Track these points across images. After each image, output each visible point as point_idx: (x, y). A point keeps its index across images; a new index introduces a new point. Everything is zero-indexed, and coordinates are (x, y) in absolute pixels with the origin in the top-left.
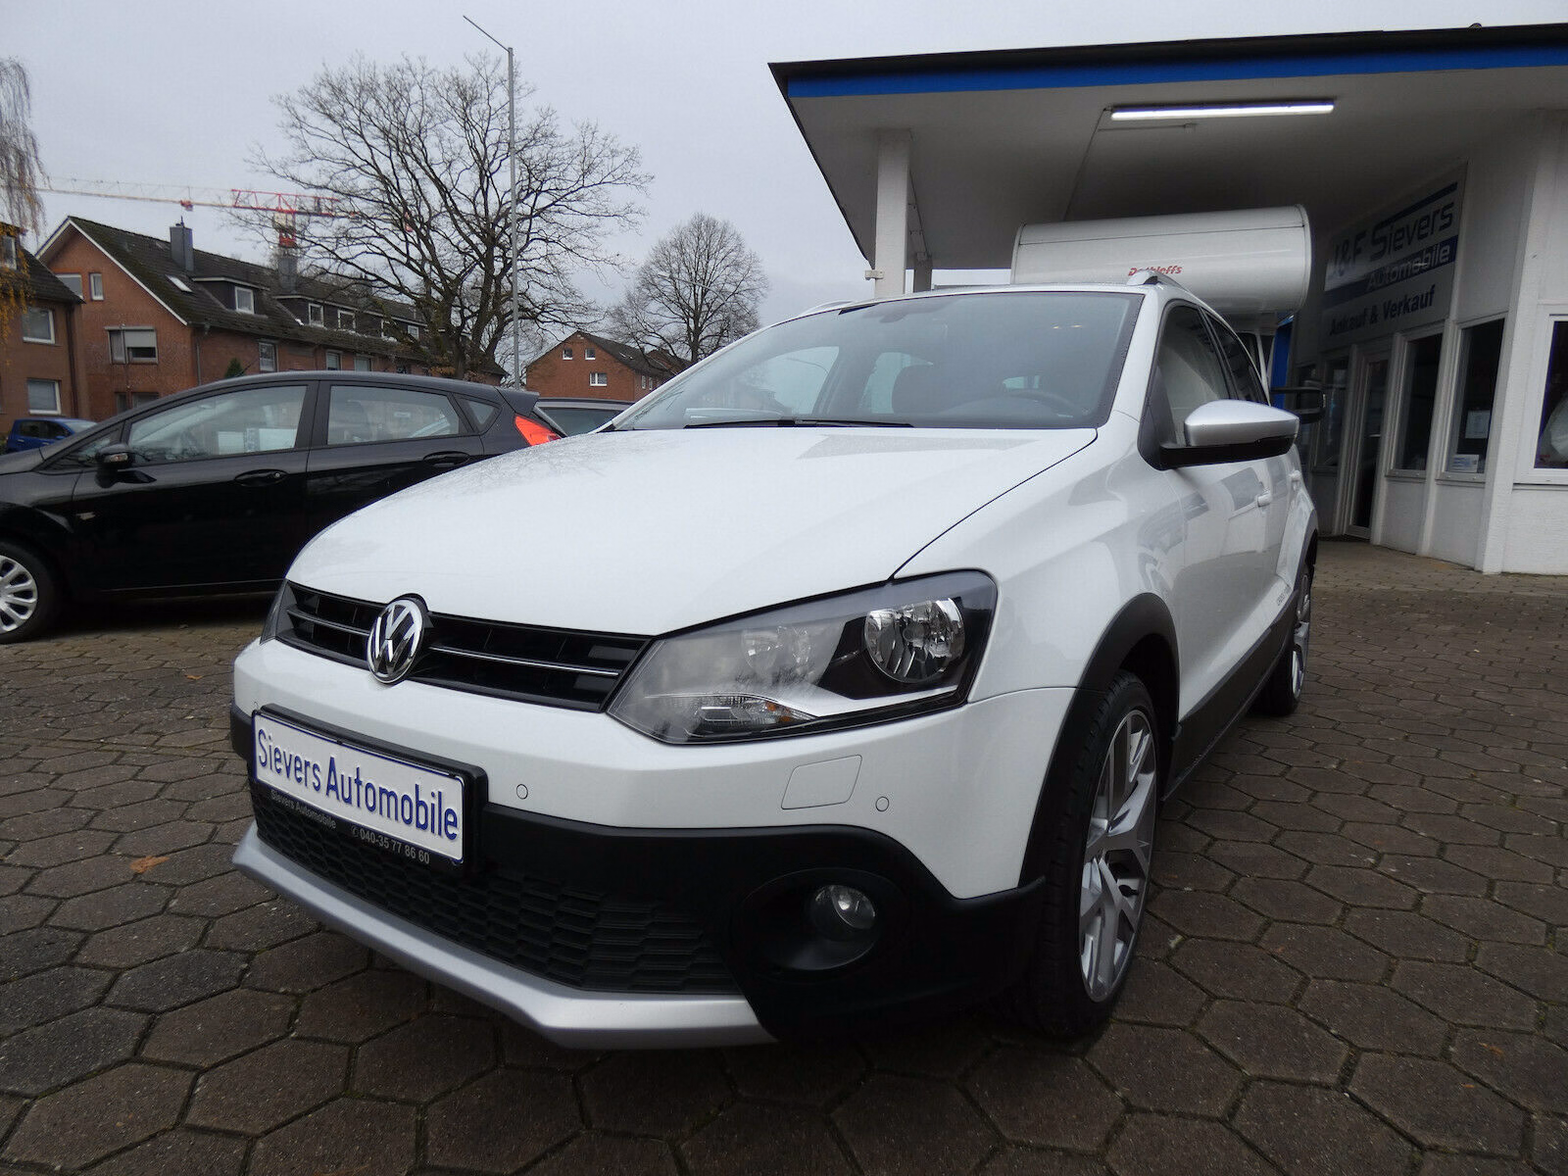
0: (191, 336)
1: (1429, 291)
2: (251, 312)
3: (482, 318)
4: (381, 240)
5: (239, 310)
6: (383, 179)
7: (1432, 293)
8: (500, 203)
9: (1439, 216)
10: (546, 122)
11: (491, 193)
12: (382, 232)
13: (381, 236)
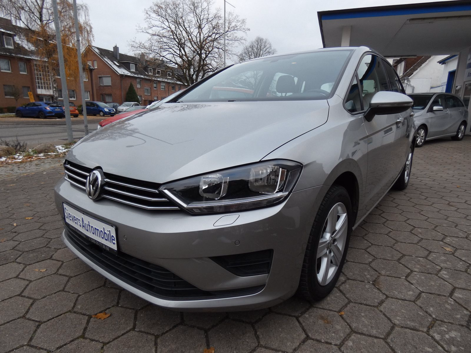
0: (120, 77)
2: (134, 71)
3: (198, 72)
4: (171, 49)
5: (131, 70)
6: (172, 31)
8: (204, 37)
10: (219, 12)
11: (202, 34)
12: (171, 47)
13: (171, 48)
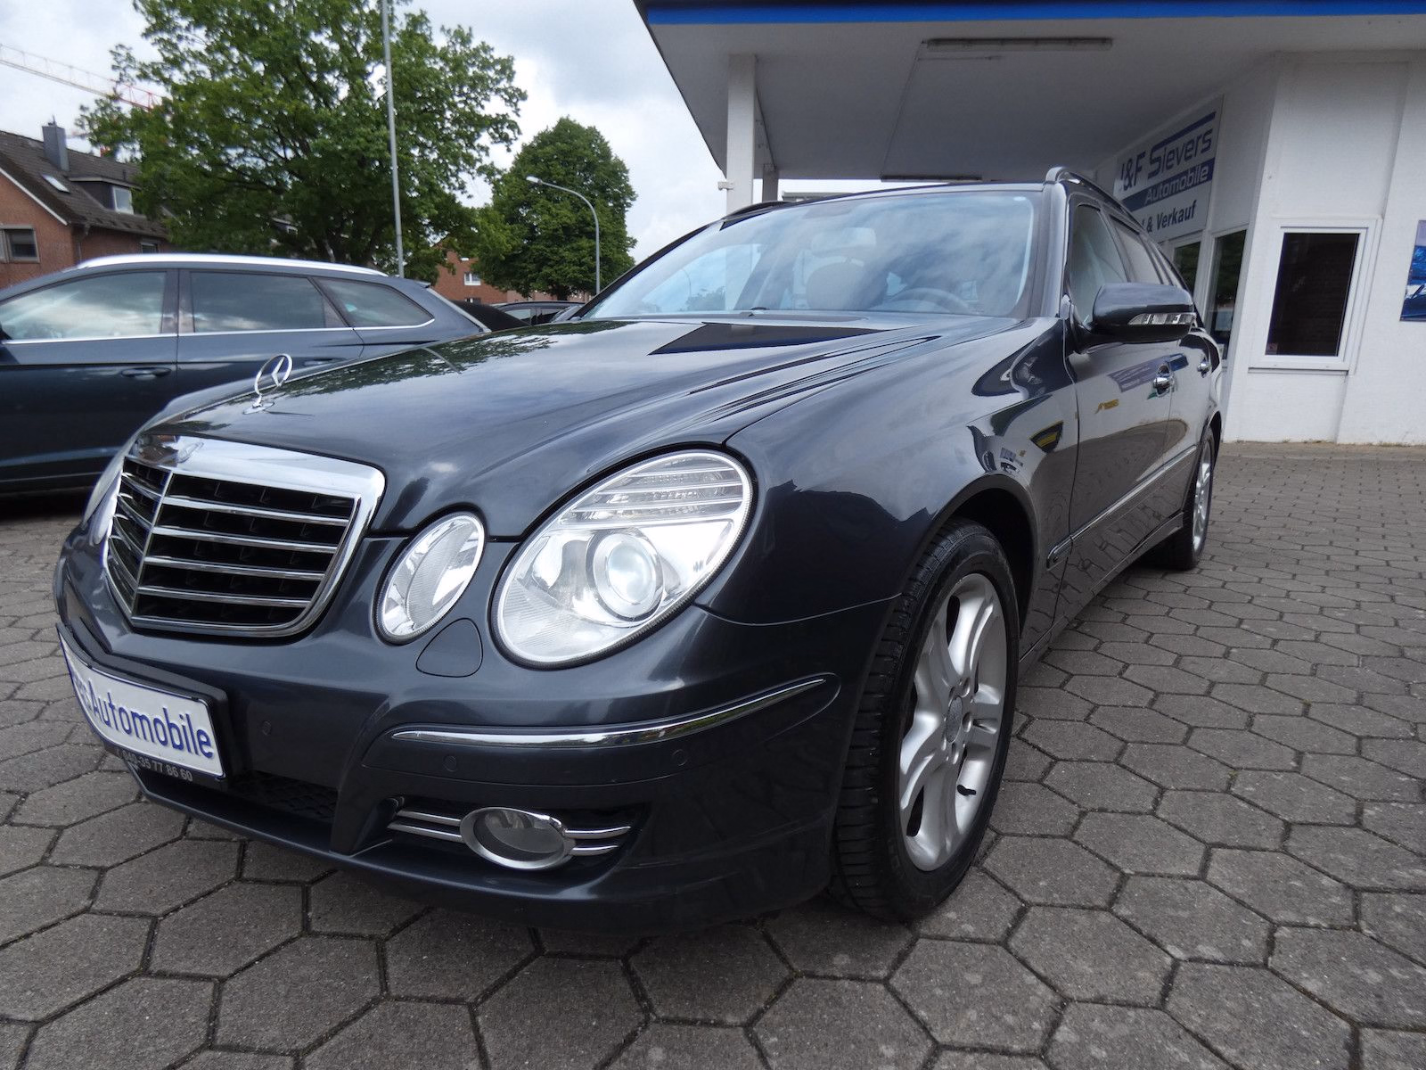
0: (73, 233)
1: (1192, 204)
2: (131, 212)
5: (118, 210)
7: (1194, 206)
9: (1201, 140)
